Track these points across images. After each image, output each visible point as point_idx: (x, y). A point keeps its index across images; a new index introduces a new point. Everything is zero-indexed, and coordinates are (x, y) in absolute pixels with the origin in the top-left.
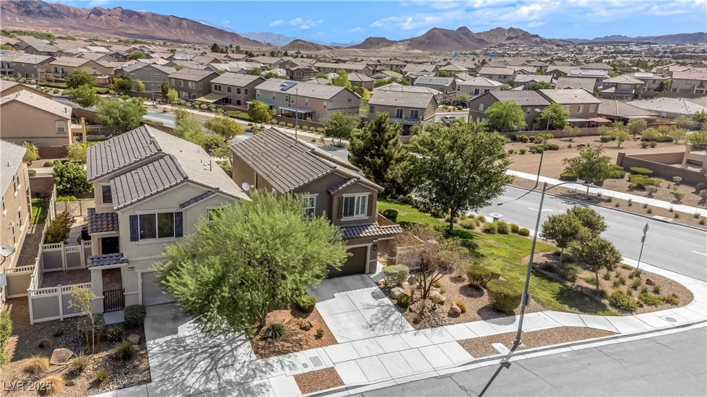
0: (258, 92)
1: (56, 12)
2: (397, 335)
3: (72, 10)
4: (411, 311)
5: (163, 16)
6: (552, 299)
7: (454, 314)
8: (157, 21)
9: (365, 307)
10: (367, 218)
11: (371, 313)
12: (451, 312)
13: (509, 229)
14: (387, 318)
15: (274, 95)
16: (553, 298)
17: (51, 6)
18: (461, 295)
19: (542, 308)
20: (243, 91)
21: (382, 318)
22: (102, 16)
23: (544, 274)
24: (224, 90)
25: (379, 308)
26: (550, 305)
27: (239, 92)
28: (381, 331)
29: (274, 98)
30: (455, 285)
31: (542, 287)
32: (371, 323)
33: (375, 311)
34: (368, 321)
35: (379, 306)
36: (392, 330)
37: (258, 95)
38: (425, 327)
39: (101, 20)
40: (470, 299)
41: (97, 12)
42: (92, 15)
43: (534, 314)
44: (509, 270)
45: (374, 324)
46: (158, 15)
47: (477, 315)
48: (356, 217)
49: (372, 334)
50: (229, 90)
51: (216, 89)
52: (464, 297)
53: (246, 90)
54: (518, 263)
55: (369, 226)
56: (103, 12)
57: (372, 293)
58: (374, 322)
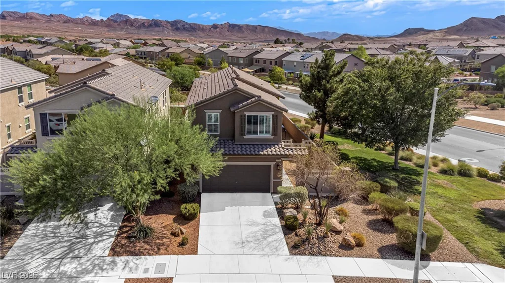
0: (284, 63)
1: (192, 28)
2: (266, 257)
3: (201, 27)
4: (296, 235)
5: (253, 26)
6: (495, 252)
7: (346, 247)
8: (250, 29)
9: (249, 223)
10: (272, 137)
11: (250, 230)
12: (344, 244)
13: (475, 173)
14: (265, 238)
15: (295, 64)
16: (497, 250)
17: (189, 24)
18: (366, 228)
19: (475, 260)
20: (273, 62)
21: (260, 237)
22: (218, 29)
23: (496, 222)
24: (261, 62)
25: (263, 226)
26: (488, 258)
27: (271, 63)
28: (251, 250)
29: (295, 66)
30: (365, 216)
31: (486, 236)
32: (244, 240)
33: (255, 229)
34: (244, 237)
35: (264, 224)
36: (263, 250)
37: (284, 65)
38: (304, 254)
39: (217, 32)
40: (376, 233)
41: (215, 26)
42: (212, 29)
43: (460, 265)
44: (447, 212)
45: (247, 241)
46: (250, 26)
47: (376, 252)
48: (259, 136)
49: (240, 251)
50: (265, 62)
51: (256, 63)
52: (370, 231)
53: (276, 62)
54: (465, 206)
55: (274, 145)
56: (218, 26)
57: (265, 212)
58: (248, 239)
